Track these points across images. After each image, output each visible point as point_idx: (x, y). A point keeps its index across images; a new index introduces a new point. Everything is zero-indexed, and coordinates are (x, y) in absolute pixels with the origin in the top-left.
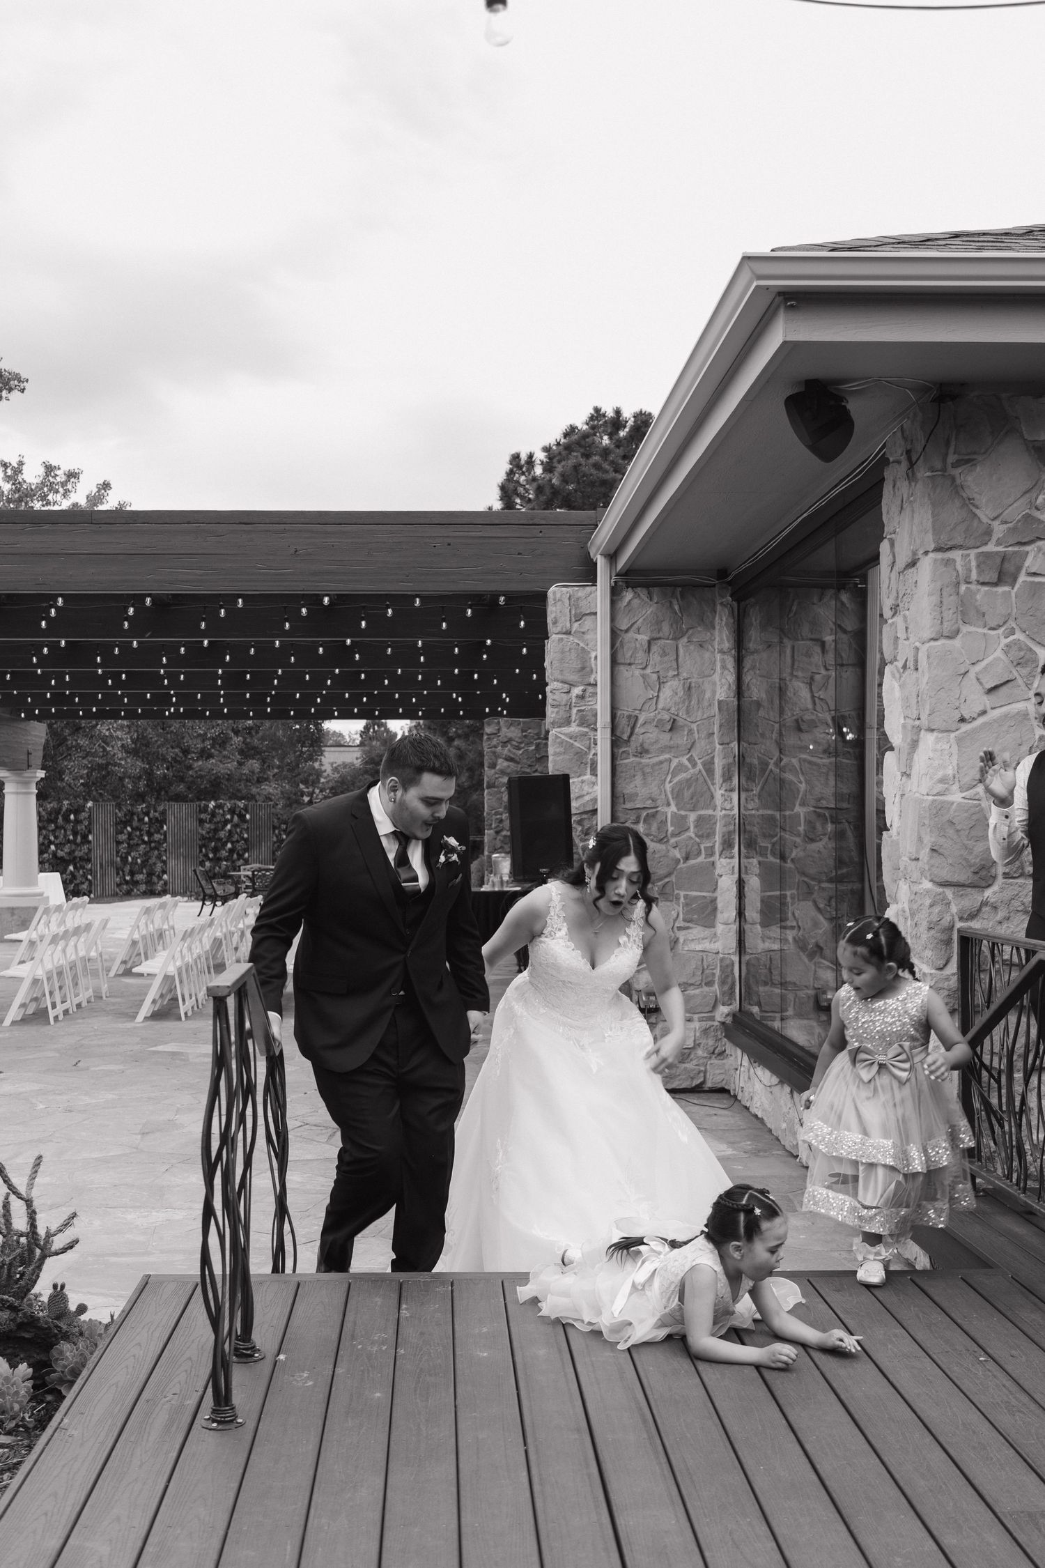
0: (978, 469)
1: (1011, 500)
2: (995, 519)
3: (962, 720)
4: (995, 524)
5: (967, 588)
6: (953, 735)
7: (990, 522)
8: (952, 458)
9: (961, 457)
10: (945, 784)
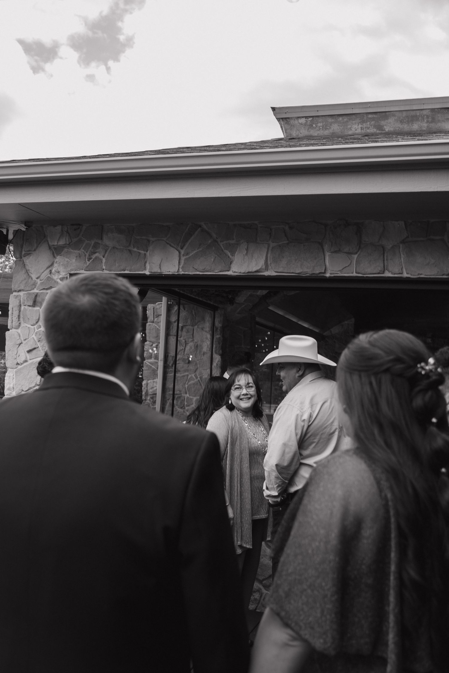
0: (31, 257)
1: (43, 270)
2: (37, 278)
3: (18, 364)
4: (38, 281)
5: (24, 308)
6: (15, 370)
7: (36, 280)
8: (23, 253)
9: (26, 253)
10: (10, 391)
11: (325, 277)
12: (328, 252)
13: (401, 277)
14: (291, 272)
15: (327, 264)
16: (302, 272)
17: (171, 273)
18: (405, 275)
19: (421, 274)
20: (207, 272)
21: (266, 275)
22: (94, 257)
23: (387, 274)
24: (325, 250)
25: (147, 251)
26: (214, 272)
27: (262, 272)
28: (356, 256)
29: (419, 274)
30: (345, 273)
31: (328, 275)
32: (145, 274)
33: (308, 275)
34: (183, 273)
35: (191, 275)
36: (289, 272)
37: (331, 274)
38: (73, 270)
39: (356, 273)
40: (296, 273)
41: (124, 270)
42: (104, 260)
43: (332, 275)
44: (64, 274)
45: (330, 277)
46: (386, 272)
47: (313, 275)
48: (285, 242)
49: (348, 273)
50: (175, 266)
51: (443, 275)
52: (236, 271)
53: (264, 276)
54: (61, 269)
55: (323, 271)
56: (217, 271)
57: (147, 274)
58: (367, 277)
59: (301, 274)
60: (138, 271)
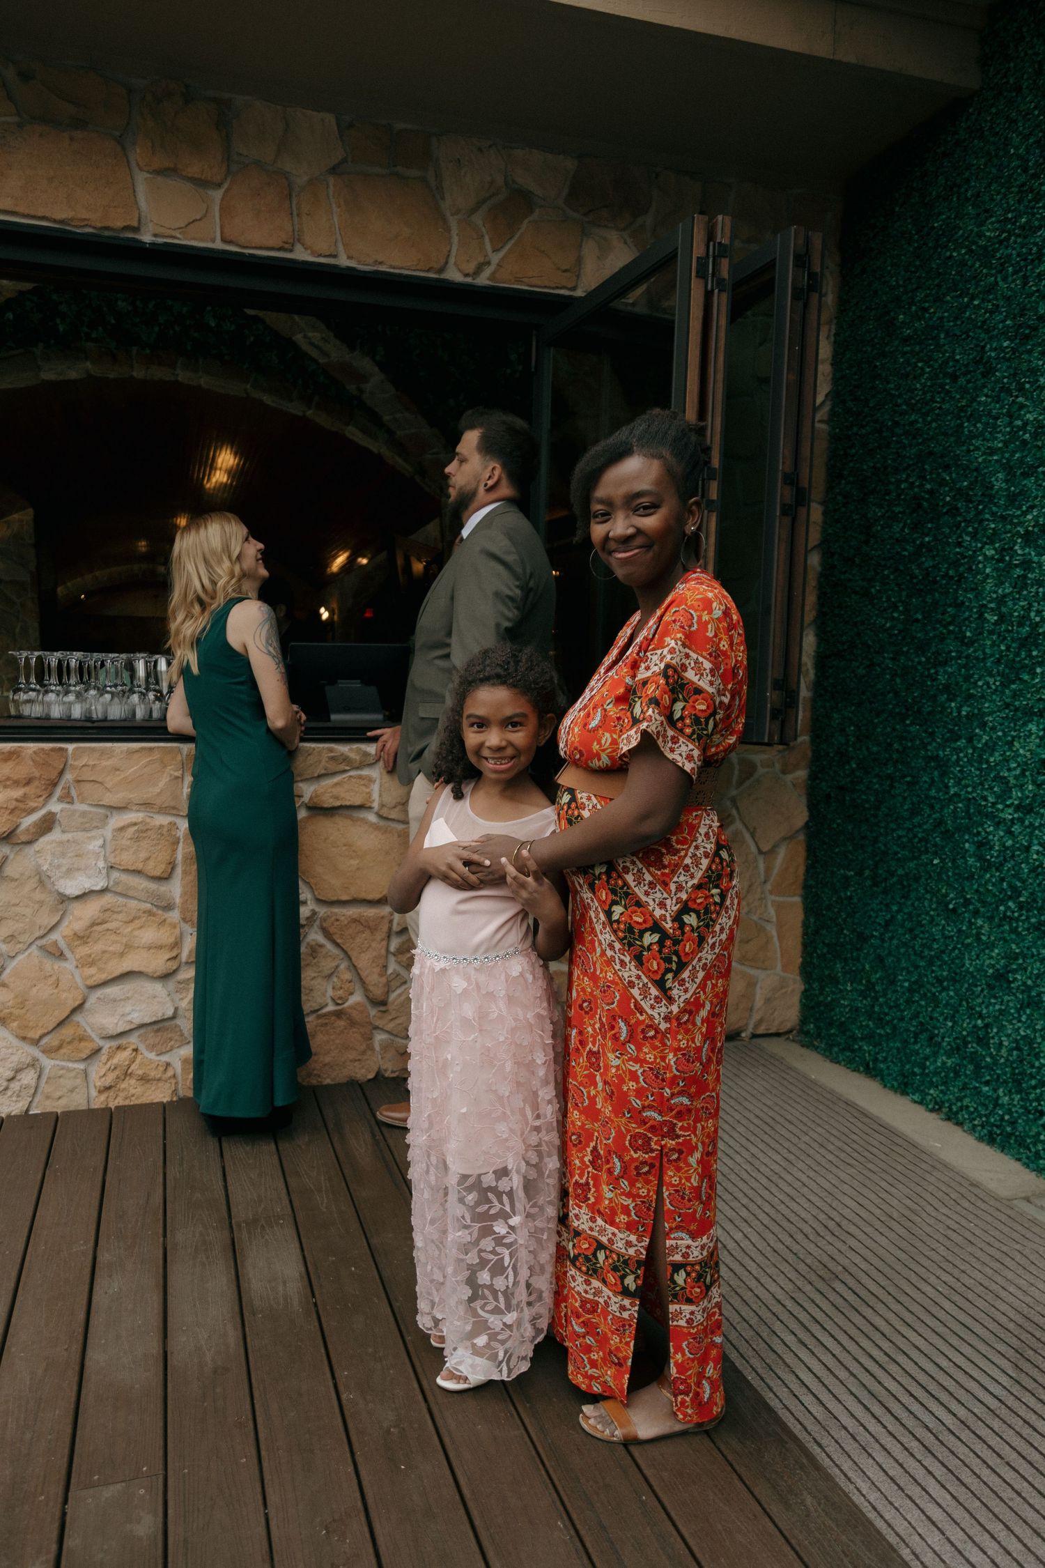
11: (140, 242)
12: (141, 169)
13: (335, 266)
14: (40, 214)
15: (143, 204)
16: (72, 219)
18: (344, 261)
19: (381, 263)
23: (301, 254)
24: (133, 164)
28: (217, 195)
29: (377, 262)
30: (194, 239)
31: (147, 238)
33: (91, 230)
36: (32, 213)
37: (155, 235)
39: (224, 240)
40: (55, 221)
43: (160, 240)
45: (153, 244)
46: (298, 247)
47: (107, 233)
48: (9, 119)
49: (202, 240)
51: (428, 271)
55: (135, 224)
58: (252, 256)
59: (69, 225)
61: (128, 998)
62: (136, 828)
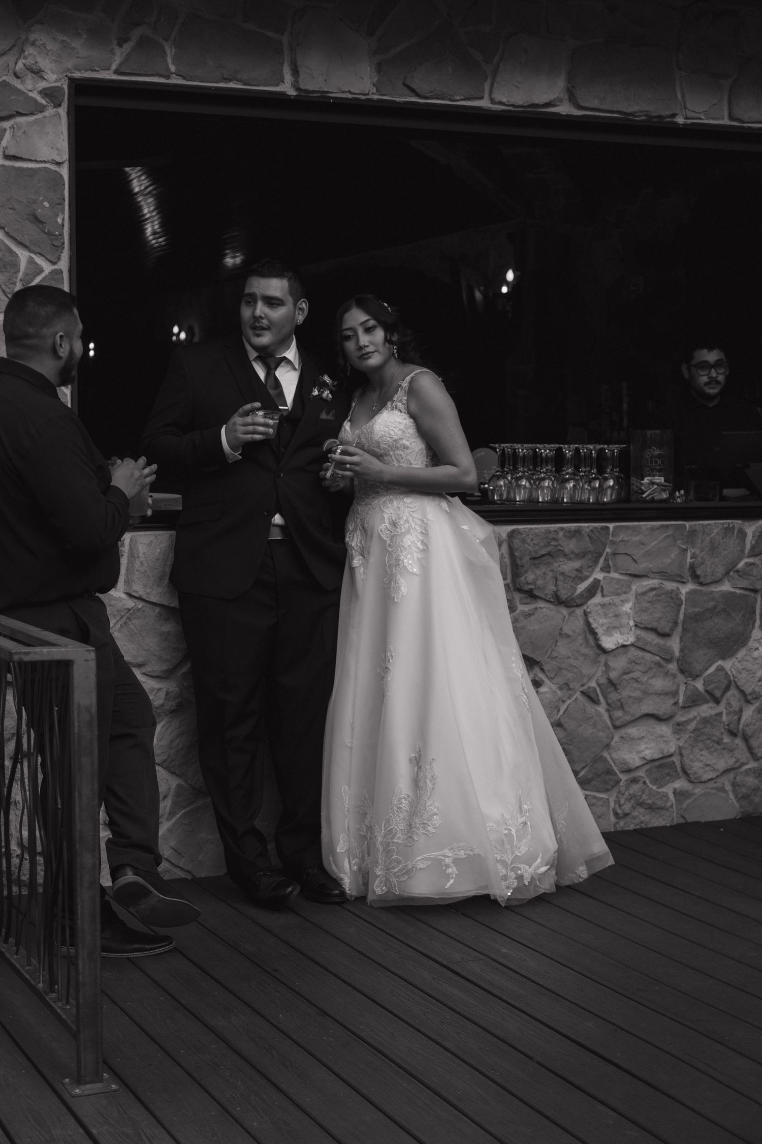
11: (676, 123)
12: (680, 69)
15: (679, 94)
16: (636, 112)
17: (350, 96)
20: (437, 98)
21: (564, 114)
22: (136, 34)
24: (674, 65)
25: (283, 34)
26: (450, 100)
27: (554, 106)
28: (728, 83)
30: (713, 118)
31: (680, 120)
32: (283, 94)
33: (645, 118)
34: (380, 97)
35: (399, 103)
36: (610, 108)
37: (687, 118)
38: (80, 70)
39: (730, 118)
40: (622, 114)
41: (228, 80)
42: (170, 52)
43: (689, 121)
44: (54, 77)
45: (684, 125)
47: (656, 119)
48: (601, 40)
49: (716, 119)
50: (363, 78)
52: (504, 100)
53: (558, 114)
54: (45, 63)
56: (458, 98)
57: (289, 93)
58: (748, 128)
59: (635, 116)
60: (265, 86)
61: (643, 737)
62: (654, 592)
